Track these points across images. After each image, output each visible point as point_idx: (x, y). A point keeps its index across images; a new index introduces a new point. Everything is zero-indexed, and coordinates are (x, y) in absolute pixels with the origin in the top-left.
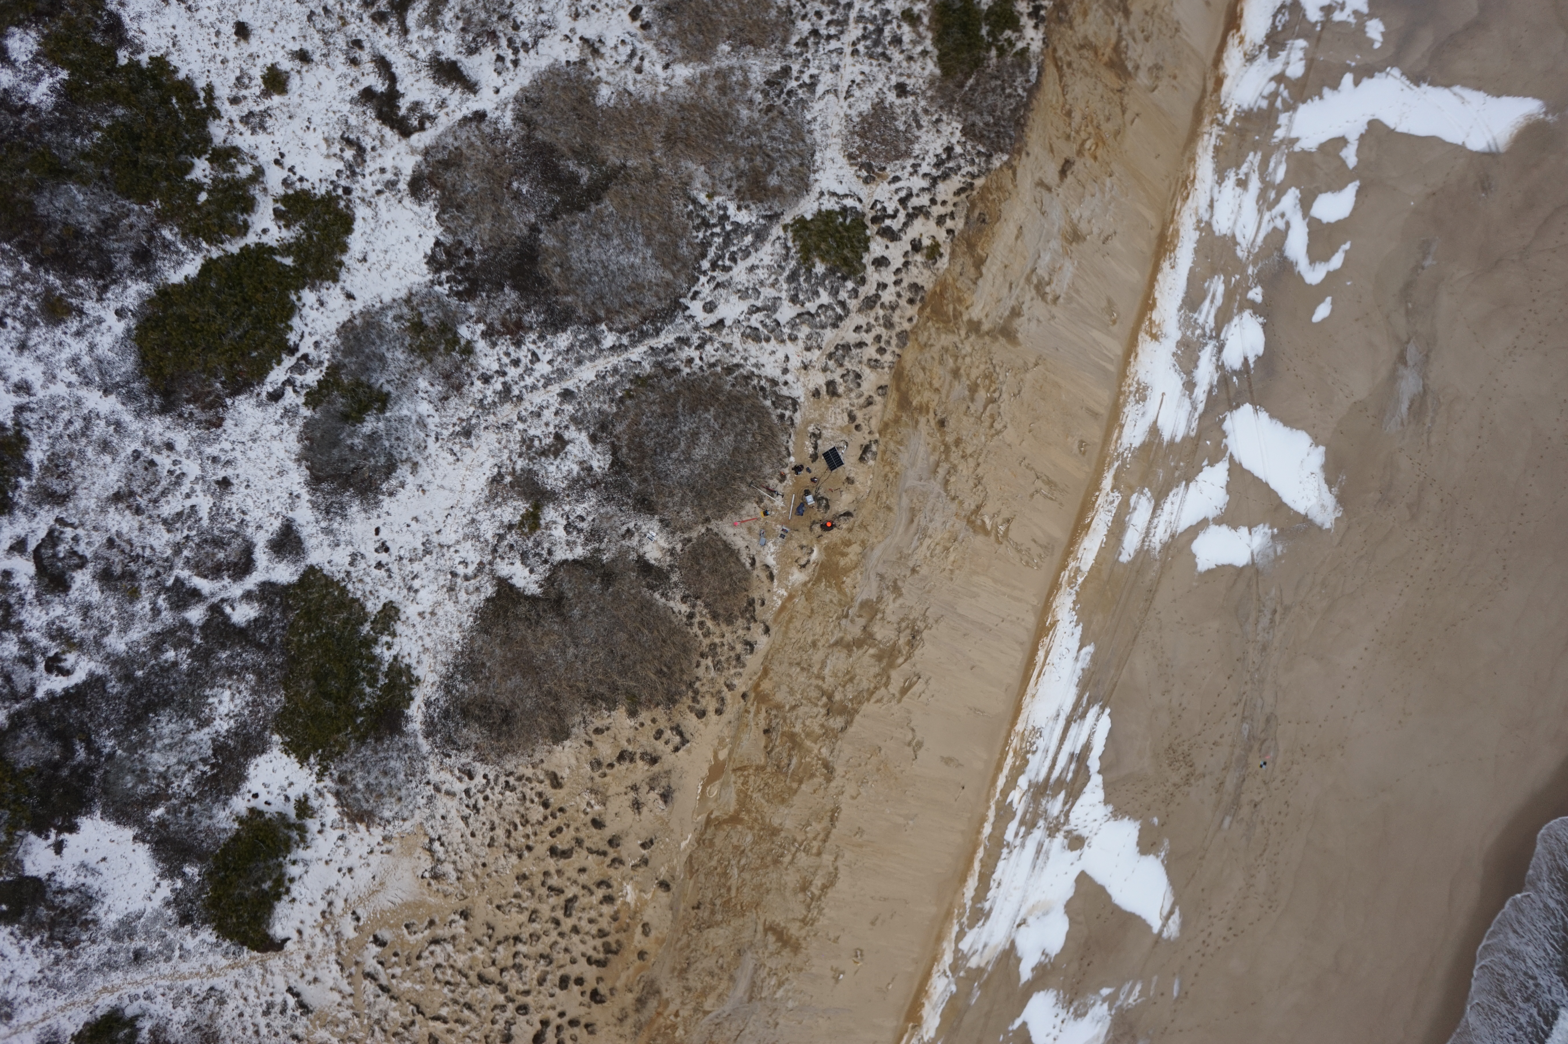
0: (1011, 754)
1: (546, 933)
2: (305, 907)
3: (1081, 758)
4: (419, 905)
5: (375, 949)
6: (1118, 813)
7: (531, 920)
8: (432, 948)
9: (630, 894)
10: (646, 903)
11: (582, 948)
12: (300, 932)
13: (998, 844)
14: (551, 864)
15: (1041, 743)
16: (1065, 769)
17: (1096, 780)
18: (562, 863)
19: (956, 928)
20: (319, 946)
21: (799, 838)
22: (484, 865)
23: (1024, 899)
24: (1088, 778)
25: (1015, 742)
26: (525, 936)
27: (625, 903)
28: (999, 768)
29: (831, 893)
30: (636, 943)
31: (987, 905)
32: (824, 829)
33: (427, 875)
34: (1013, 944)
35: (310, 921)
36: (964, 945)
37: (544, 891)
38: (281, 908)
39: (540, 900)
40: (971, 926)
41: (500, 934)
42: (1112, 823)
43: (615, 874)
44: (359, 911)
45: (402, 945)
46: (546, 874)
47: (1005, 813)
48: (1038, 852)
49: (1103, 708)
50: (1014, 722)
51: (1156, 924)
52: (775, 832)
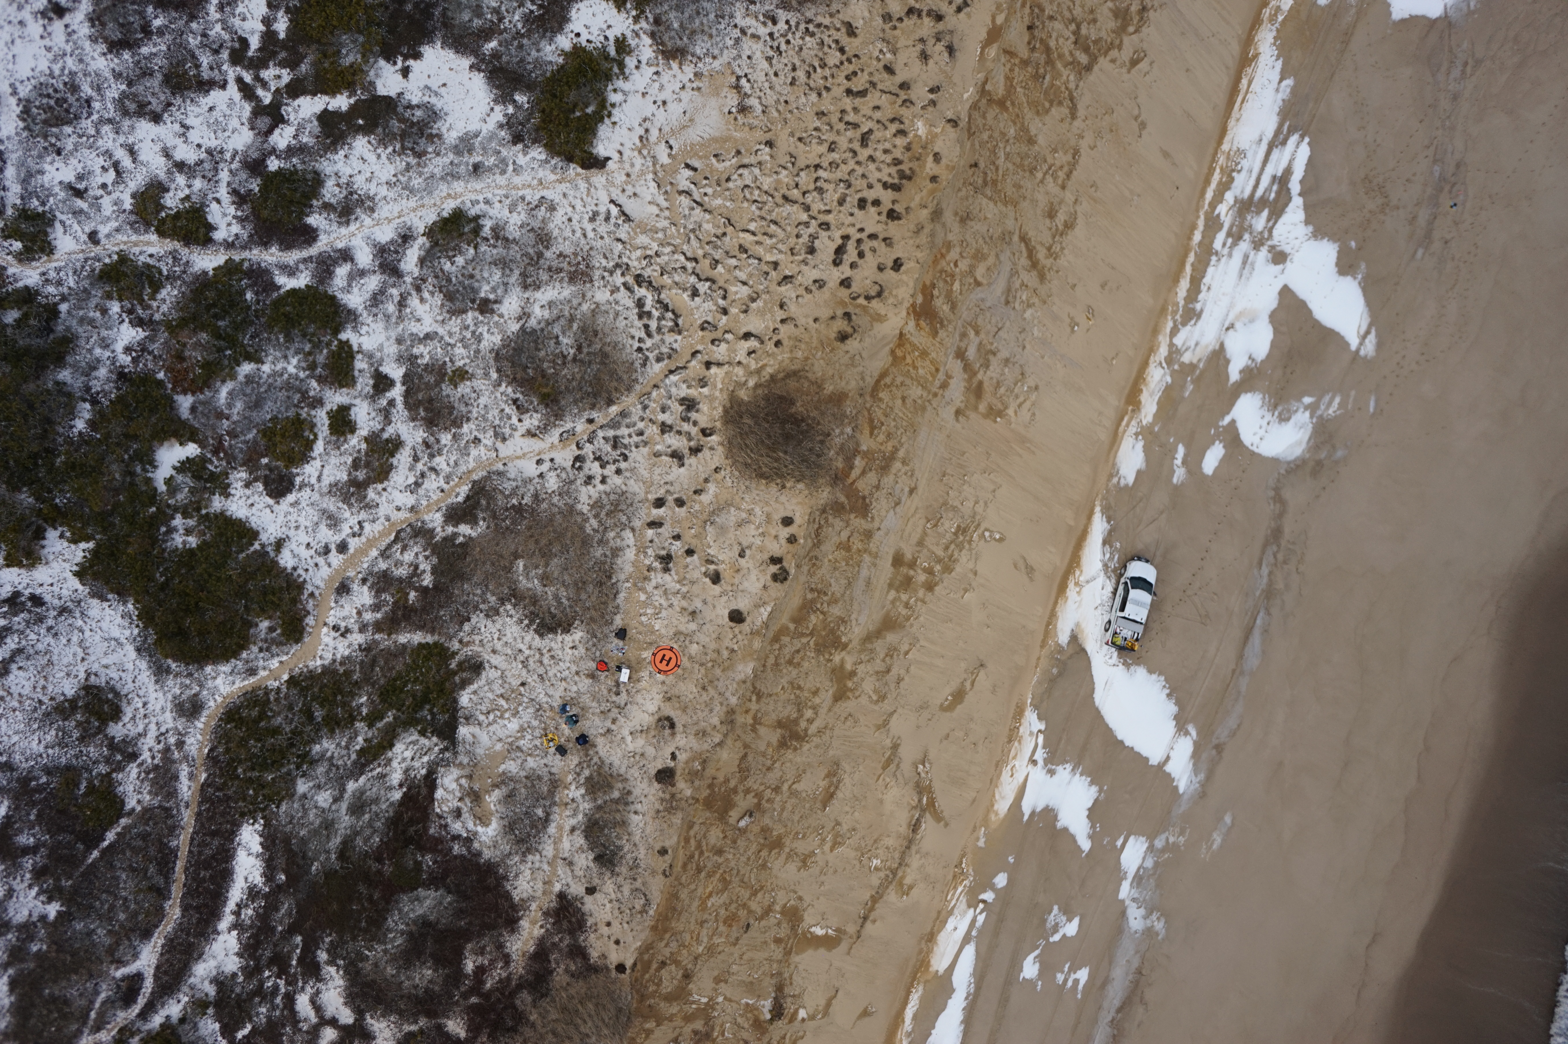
0: (1218, 170)
1: (844, 162)
2: (624, 131)
3: (1283, 180)
4: (725, 140)
5: (688, 173)
6: (1318, 233)
7: (831, 150)
8: (741, 171)
9: (921, 128)
10: (936, 135)
11: (878, 175)
12: (620, 153)
13: (1207, 253)
14: (847, 103)
15: (1245, 164)
16: (1268, 190)
17: (1297, 202)
18: (858, 101)
19: (1170, 324)
20: (638, 167)
21: (1050, 161)
22: (786, 102)
23: (1232, 305)
24: (1290, 199)
25: (1222, 160)
26: (825, 164)
27: (916, 136)
28: (1207, 182)
29: (1070, 236)
30: (928, 170)
31: (1198, 306)
32: (1069, 163)
33: (734, 110)
34: (1222, 345)
35: (629, 145)
36: (1178, 341)
37: (842, 126)
38: (604, 130)
39: (838, 132)
40: (1184, 324)
41: (801, 163)
42: (1312, 242)
43: (905, 112)
44: (672, 142)
45: (711, 172)
46: (843, 112)
47: (1213, 224)
48: (1244, 263)
49: (1302, 137)
50: (1220, 142)
51: (1354, 342)
52: (1031, 141)
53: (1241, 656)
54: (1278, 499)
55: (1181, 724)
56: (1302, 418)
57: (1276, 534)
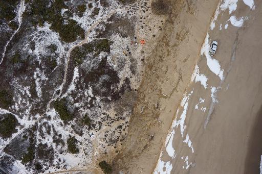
53: (231, 58)
54: (237, 33)
55: (221, 69)
56: (242, 20)
57: (237, 39)
